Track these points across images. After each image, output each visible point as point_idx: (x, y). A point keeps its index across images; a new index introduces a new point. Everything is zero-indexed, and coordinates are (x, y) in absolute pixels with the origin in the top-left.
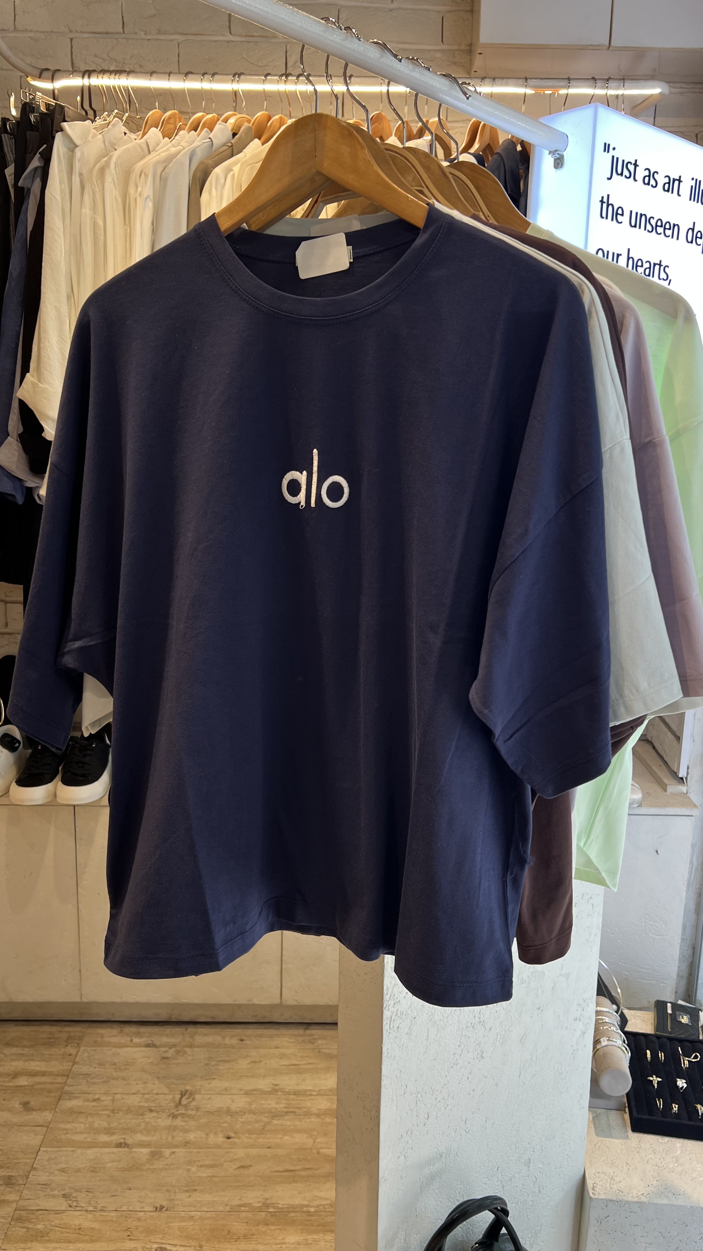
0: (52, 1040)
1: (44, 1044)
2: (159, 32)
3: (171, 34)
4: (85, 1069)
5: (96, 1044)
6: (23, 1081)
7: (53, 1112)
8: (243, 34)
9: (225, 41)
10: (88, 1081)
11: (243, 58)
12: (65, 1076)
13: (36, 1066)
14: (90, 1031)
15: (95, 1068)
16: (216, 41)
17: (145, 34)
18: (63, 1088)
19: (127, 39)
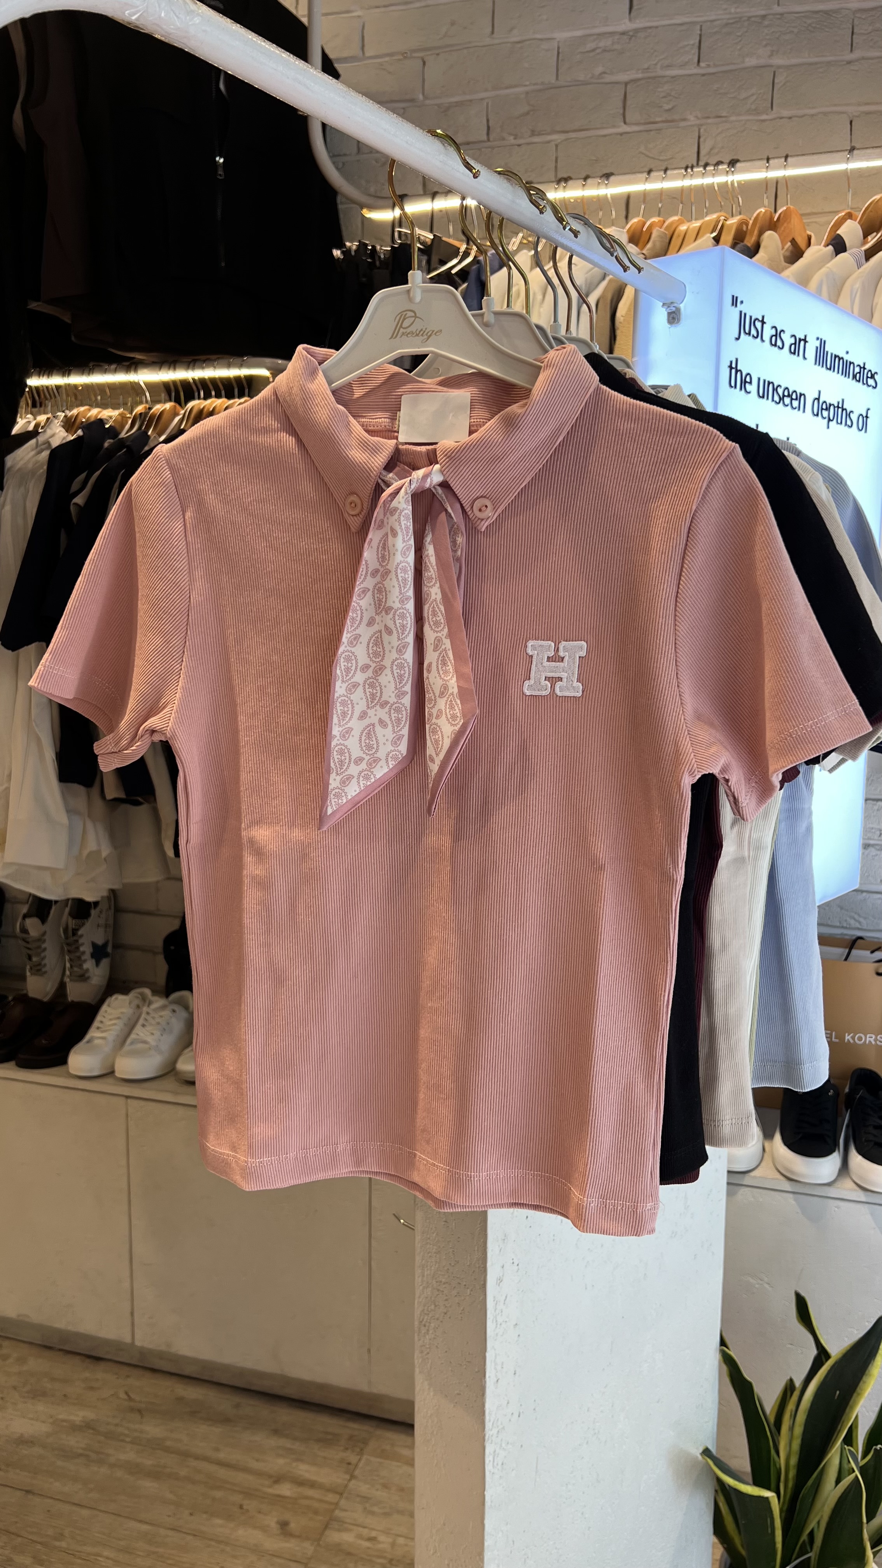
0: (330, 1437)
1: (319, 1441)
2: (533, 133)
3: (549, 134)
4: (364, 1488)
5: (383, 1454)
6: (286, 1490)
7: (316, 1543)
8: (642, 121)
9: (617, 134)
10: (365, 1508)
11: (641, 153)
12: (337, 1493)
13: (304, 1470)
14: (379, 1432)
15: (377, 1490)
16: (605, 136)
17: (515, 139)
18: (333, 1511)
19: (493, 148)
